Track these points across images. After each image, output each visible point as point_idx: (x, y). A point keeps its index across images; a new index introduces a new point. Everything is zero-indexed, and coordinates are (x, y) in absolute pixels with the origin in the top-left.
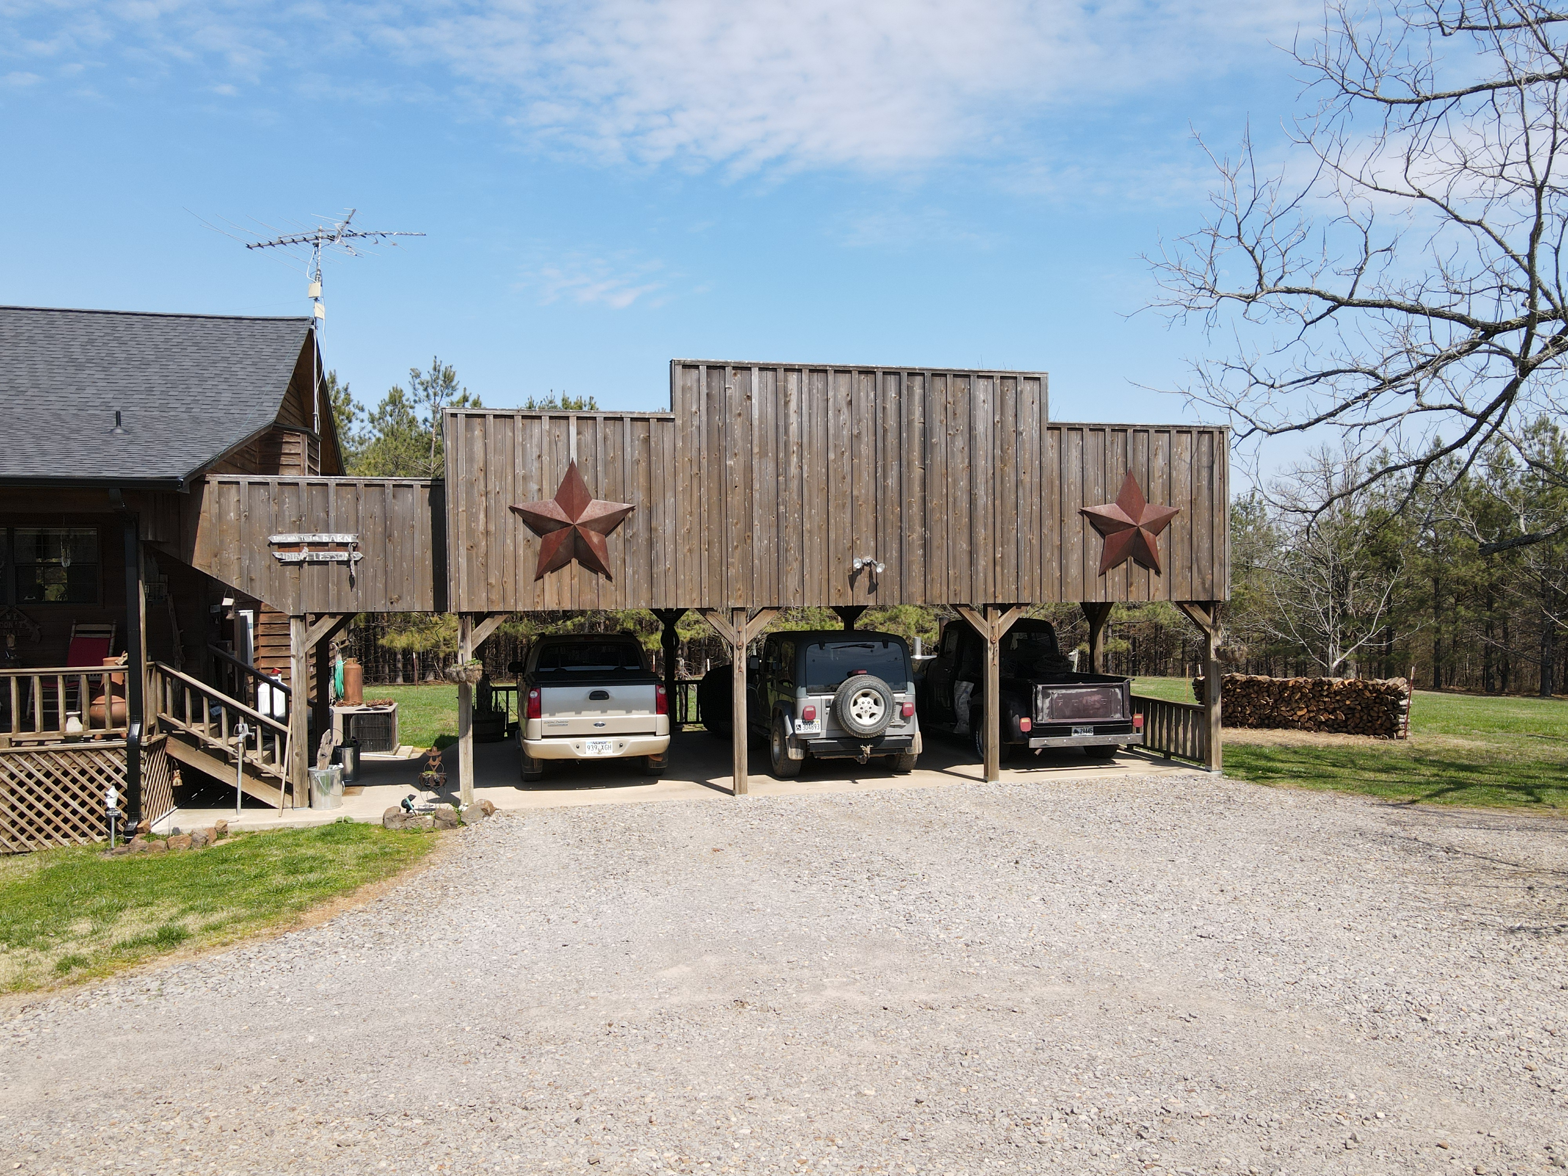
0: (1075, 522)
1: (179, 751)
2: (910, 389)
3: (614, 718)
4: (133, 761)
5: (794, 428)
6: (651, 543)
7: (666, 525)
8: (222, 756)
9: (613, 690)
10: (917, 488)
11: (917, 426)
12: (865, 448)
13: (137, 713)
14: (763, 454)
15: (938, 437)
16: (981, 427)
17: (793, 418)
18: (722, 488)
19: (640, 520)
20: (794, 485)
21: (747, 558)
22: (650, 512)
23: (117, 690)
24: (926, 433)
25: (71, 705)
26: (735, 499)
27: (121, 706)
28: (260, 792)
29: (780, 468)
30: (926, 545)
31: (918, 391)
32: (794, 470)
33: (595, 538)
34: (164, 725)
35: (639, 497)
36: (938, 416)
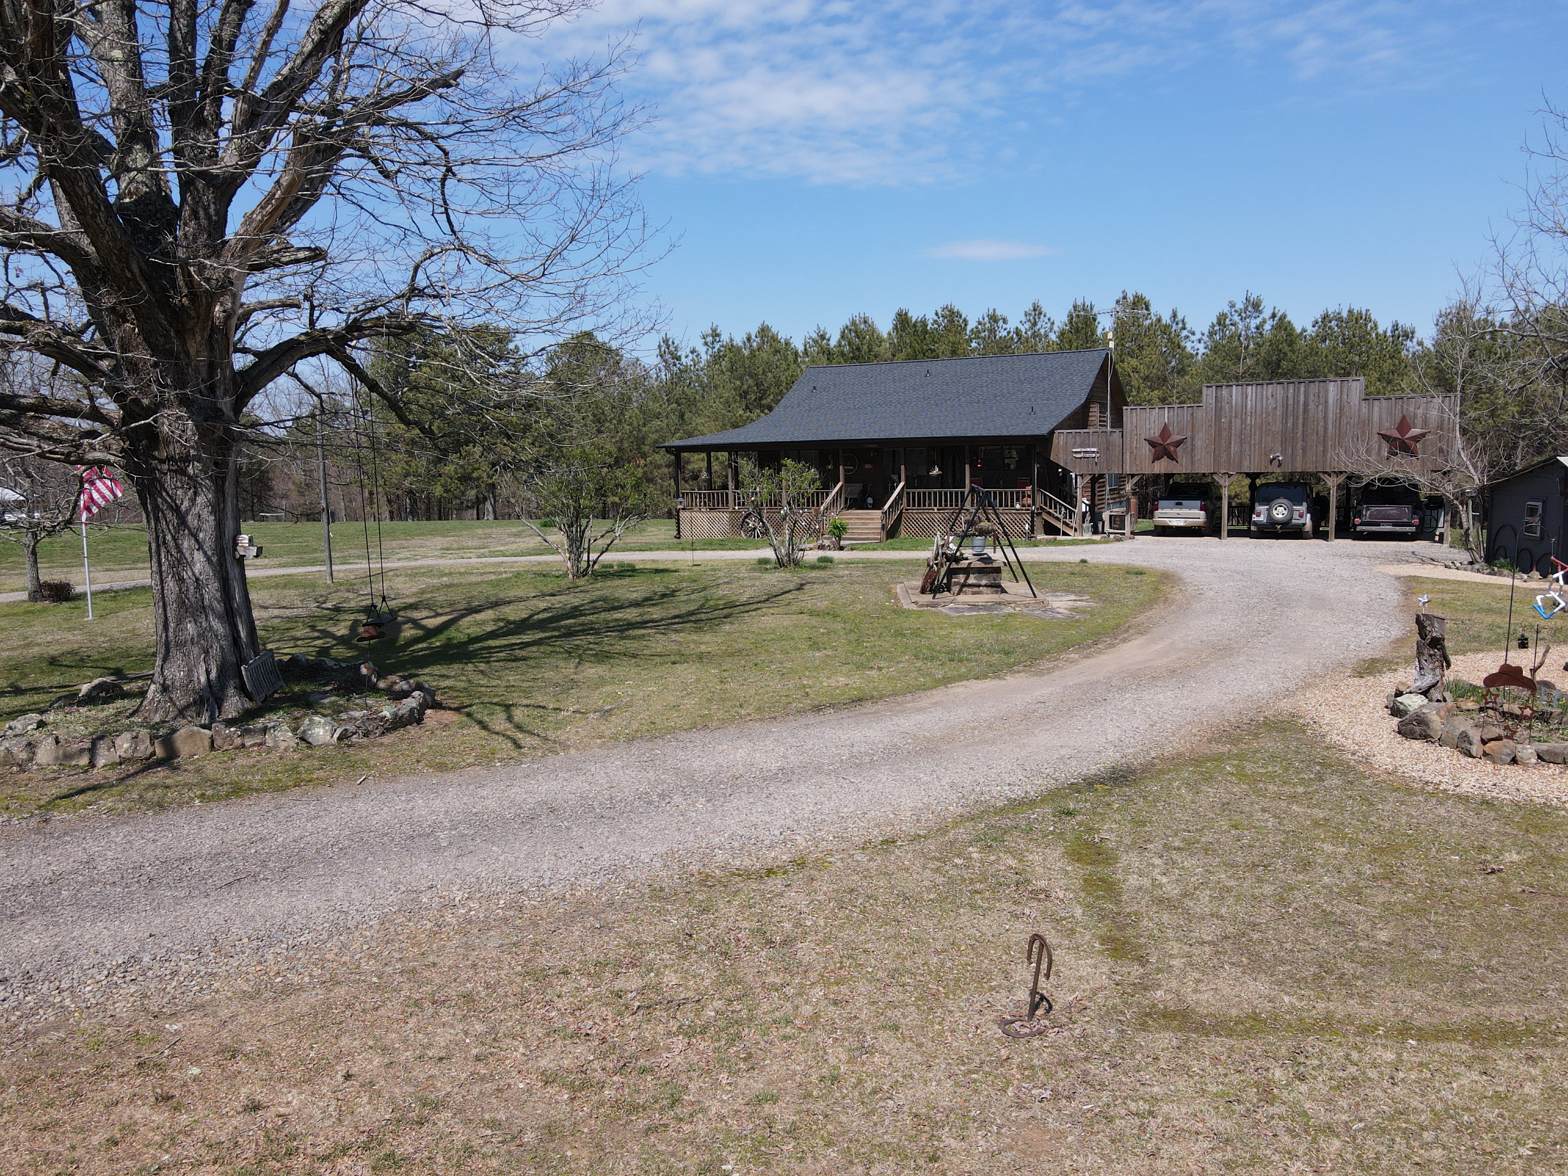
0: (1376, 438)
1: (1045, 516)
2: (1299, 388)
3: (1184, 512)
4: (1033, 517)
5: (1249, 406)
6: (1192, 450)
7: (1199, 444)
8: (1058, 519)
9: (1184, 502)
10: (1300, 427)
11: (1302, 402)
12: (1279, 413)
13: (1034, 504)
14: (1236, 417)
15: (1312, 406)
16: (1331, 401)
17: (1249, 403)
18: (1219, 430)
19: (1189, 440)
20: (1248, 428)
21: (1229, 455)
22: (1193, 439)
23: (1029, 496)
24: (1306, 404)
25: (1018, 500)
26: (1224, 434)
27: (1030, 501)
28: (1068, 531)
29: (1243, 422)
30: (1304, 449)
31: (1302, 389)
32: (1249, 422)
33: (1172, 449)
34: (1042, 508)
35: (1189, 434)
36: (1311, 398)
